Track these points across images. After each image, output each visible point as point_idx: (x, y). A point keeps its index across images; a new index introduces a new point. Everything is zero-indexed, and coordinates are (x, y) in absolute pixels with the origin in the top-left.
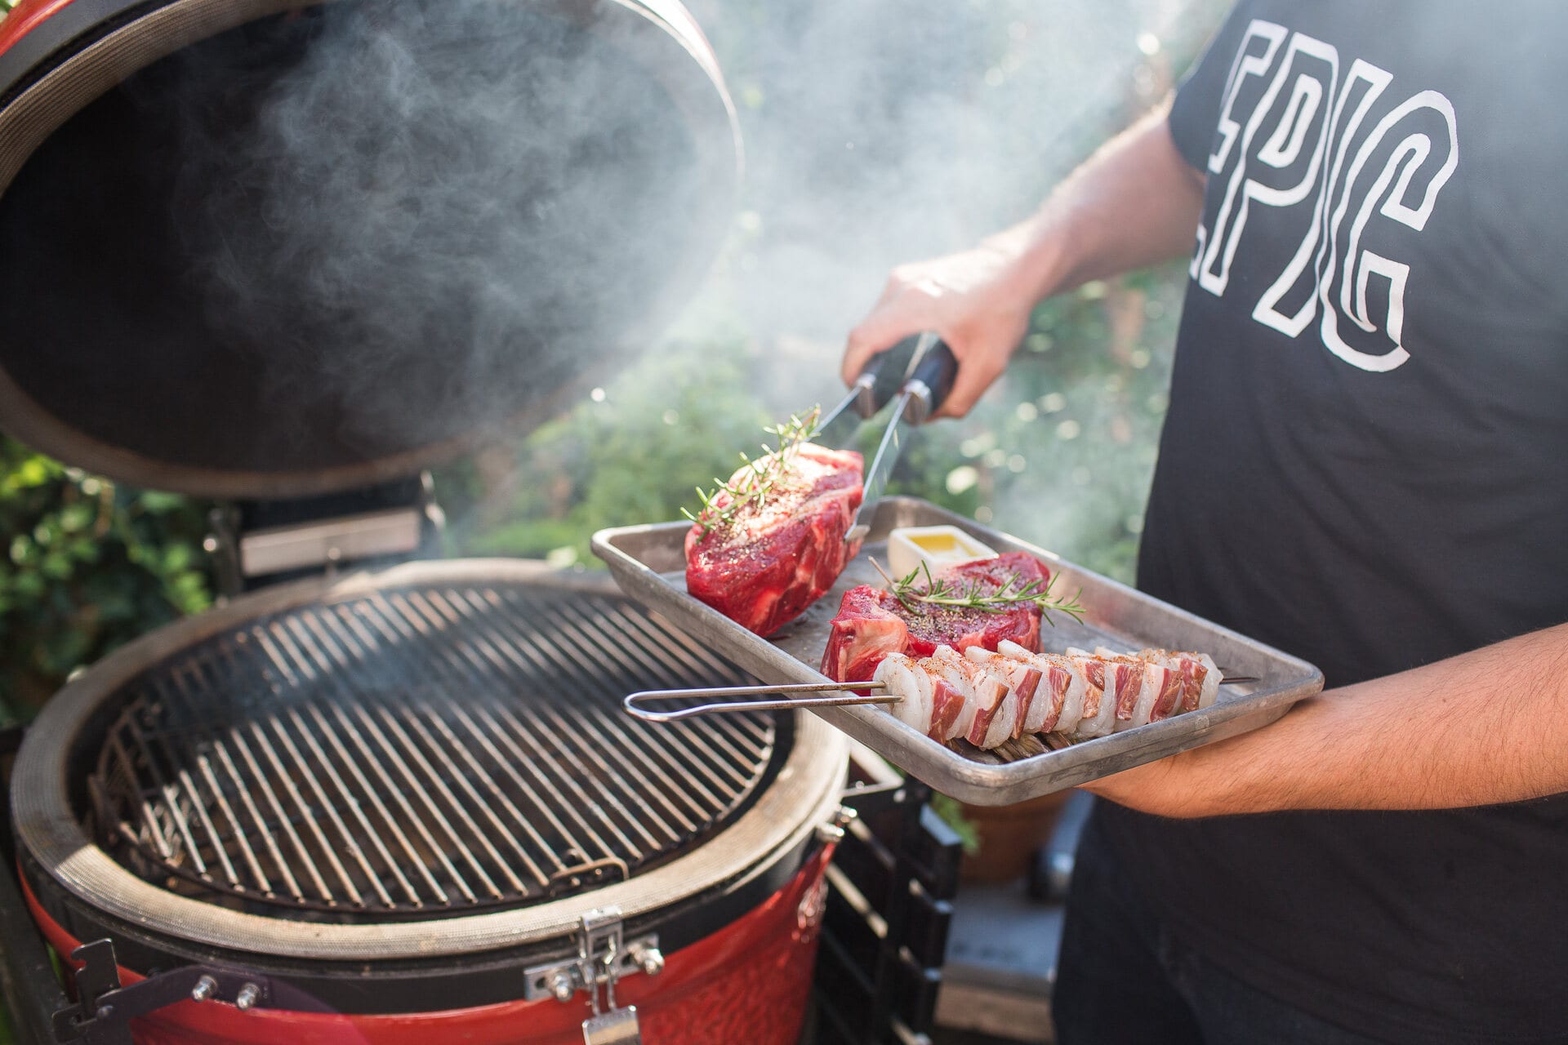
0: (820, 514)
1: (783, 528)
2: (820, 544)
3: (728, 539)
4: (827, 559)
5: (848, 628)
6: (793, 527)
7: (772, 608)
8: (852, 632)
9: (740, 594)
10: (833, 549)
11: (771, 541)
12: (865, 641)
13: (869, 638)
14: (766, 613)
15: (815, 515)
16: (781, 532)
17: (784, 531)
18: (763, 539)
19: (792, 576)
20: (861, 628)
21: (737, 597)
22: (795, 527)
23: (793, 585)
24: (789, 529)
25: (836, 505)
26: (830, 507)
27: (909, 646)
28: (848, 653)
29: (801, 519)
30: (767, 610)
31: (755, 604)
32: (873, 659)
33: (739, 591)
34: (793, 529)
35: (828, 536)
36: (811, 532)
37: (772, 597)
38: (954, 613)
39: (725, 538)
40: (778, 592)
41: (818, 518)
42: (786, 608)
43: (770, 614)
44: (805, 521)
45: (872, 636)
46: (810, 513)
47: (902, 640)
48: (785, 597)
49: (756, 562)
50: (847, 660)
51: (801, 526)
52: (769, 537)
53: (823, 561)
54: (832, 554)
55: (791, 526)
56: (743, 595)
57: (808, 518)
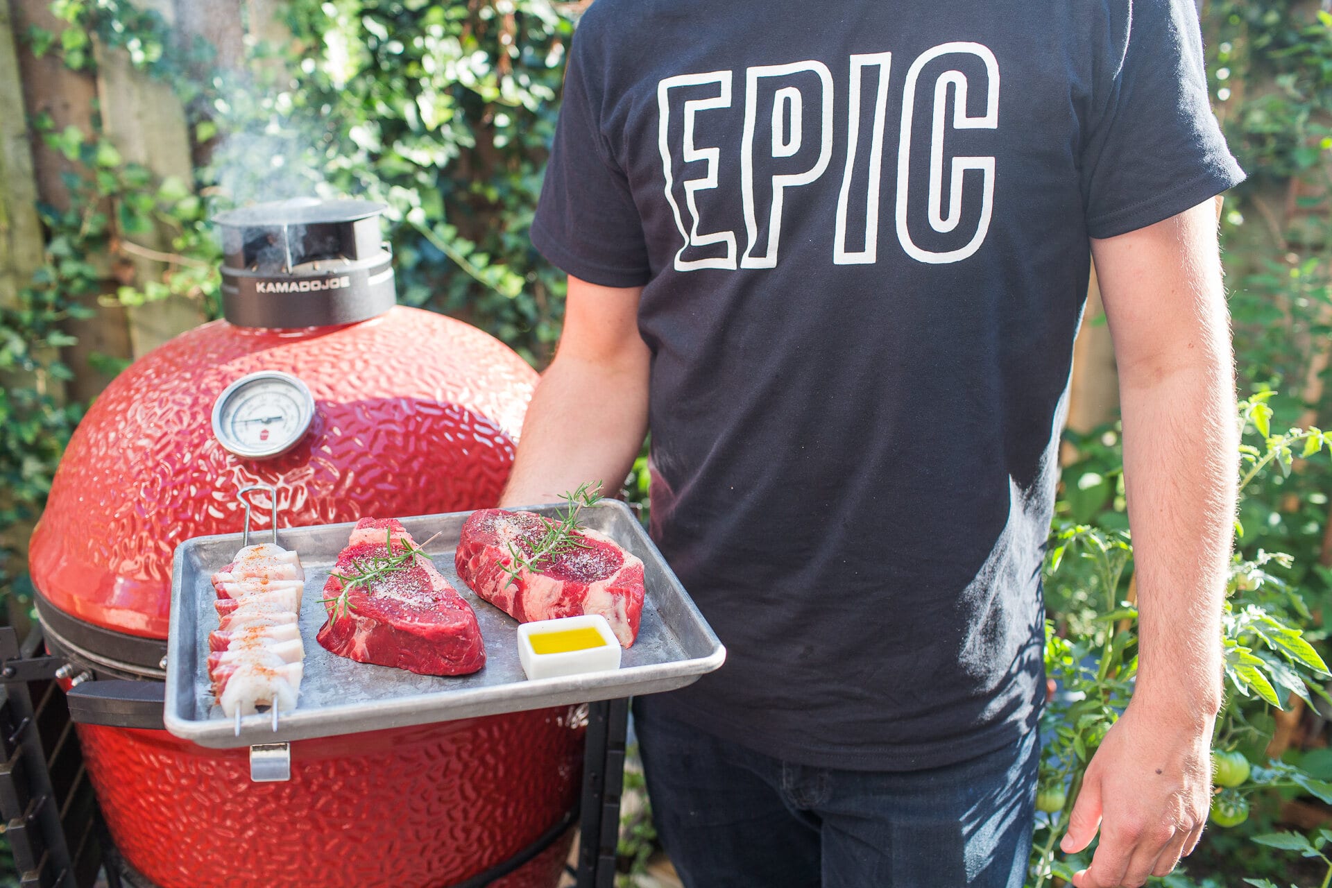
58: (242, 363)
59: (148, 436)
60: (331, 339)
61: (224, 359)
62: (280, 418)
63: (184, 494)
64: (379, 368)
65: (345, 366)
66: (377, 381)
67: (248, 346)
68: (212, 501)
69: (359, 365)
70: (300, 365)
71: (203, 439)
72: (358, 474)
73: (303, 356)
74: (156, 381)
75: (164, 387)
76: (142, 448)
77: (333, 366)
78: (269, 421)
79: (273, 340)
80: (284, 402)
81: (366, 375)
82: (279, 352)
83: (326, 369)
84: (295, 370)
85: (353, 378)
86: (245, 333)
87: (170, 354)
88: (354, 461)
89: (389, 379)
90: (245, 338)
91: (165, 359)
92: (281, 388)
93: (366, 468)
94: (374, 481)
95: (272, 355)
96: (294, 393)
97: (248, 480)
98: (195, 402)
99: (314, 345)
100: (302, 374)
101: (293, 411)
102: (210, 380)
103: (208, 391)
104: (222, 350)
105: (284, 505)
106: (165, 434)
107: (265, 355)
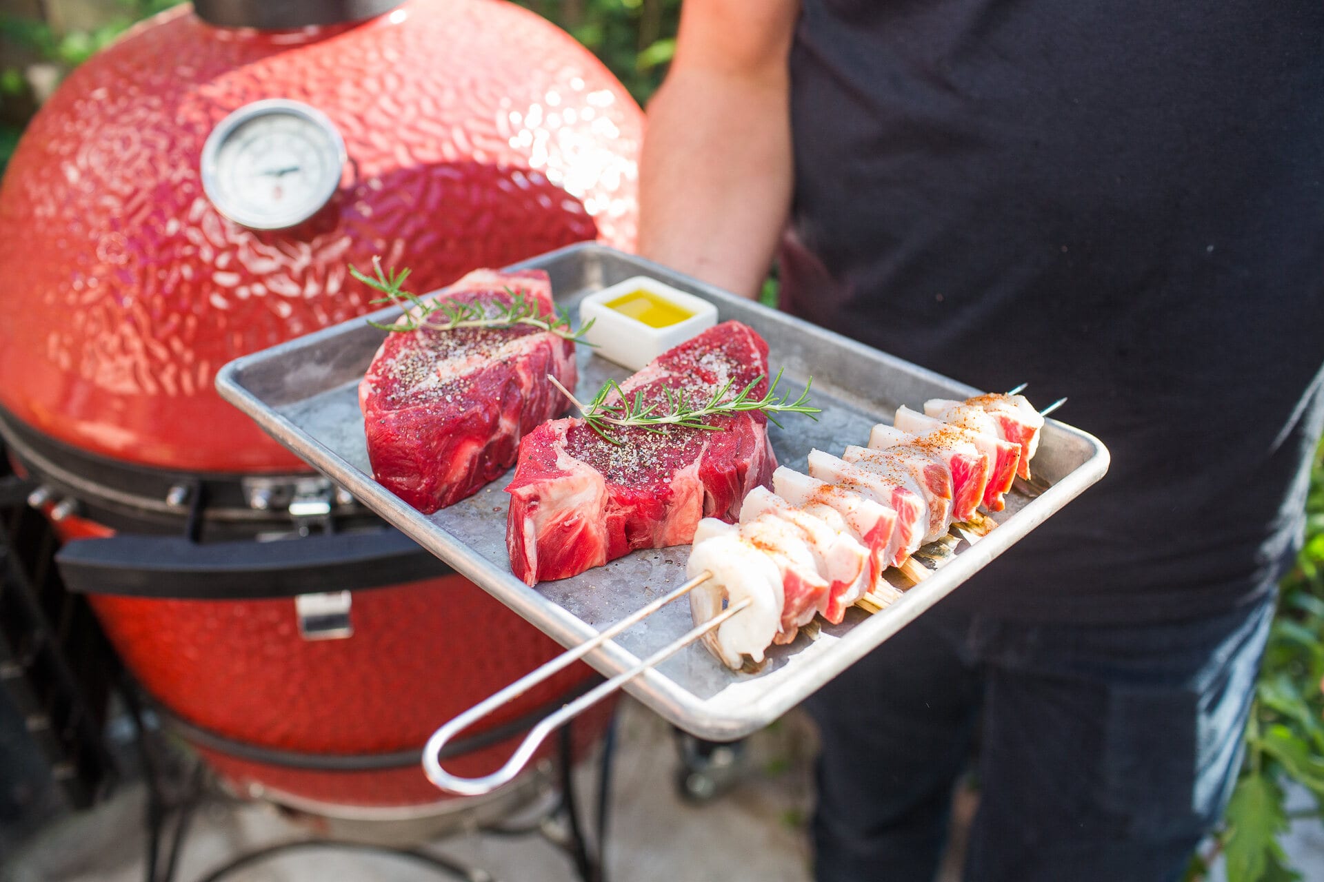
0: (527, 355)
1: (483, 369)
2: (526, 391)
3: (414, 382)
4: (534, 409)
5: (530, 495)
6: (495, 367)
7: (472, 462)
8: (536, 498)
9: (434, 444)
10: (541, 398)
11: (468, 383)
12: (552, 505)
13: (558, 502)
14: (465, 468)
15: (521, 356)
16: (480, 373)
17: (484, 373)
18: (459, 381)
19: (494, 426)
20: (546, 492)
21: (430, 447)
22: (497, 368)
23: (495, 437)
24: (489, 371)
25: (545, 346)
26: (538, 349)
27: (609, 501)
28: (535, 522)
29: (504, 360)
30: (467, 464)
31: (452, 459)
32: (567, 524)
33: (433, 440)
34: (494, 371)
35: (536, 381)
36: (516, 374)
37: (471, 449)
38: (661, 436)
39: (410, 382)
40: (480, 445)
41: (525, 359)
42: (489, 464)
43: (470, 470)
44: (509, 363)
45: (562, 499)
46: (515, 353)
47: (601, 494)
48: (488, 449)
49: (452, 405)
50: (536, 530)
51: (504, 367)
52: (466, 379)
53: (530, 410)
54: (539, 404)
55: (491, 366)
56: (437, 446)
57: (513, 360)
58: (231, 83)
59: (113, 193)
60: (346, 42)
61: (205, 75)
62: (294, 170)
63: (174, 276)
64: (419, 86)
65: (371, 85)
66: (418, 104)
67: (234, 55)
68: (215, 287)
69: (391, 82)
70: (312, 85)
71: (190, 199)
72: (410, 242)
73: (313, 71)
74: (111, 110)
75: (125, 119)
76: (107, 210)
77: (358, 84)
78: (282, 173)
79: (264, 47)
80: (299, 144)
81: (403, 96)
82: (279, 64)
83: (347, 89)
84: (305, 93)
85: (385, 102)
86: (223, 35)
87: (125, 67)
88: (401, 224)
89: (436, 103)
90: (225, 45)
91: (118, 74)
92: (291, 124)
93: (419, 233)
94: (430, 250)
95: (270, 70)
96: (311, 132)
97: (261, 256)
98: (172, 145)
99: (325, 52)
100: (317, 99)
101: (312, 158)
102: (188, 111)
103: (189, 127)
104: (198, 61)
105: (312, 289)
106: (136, 192)
107: (259, 69)
